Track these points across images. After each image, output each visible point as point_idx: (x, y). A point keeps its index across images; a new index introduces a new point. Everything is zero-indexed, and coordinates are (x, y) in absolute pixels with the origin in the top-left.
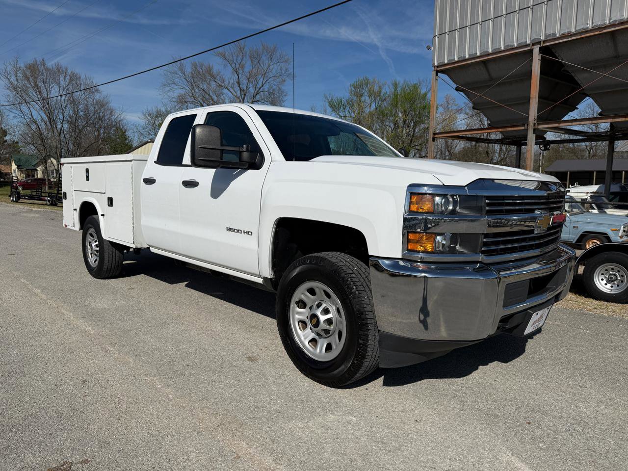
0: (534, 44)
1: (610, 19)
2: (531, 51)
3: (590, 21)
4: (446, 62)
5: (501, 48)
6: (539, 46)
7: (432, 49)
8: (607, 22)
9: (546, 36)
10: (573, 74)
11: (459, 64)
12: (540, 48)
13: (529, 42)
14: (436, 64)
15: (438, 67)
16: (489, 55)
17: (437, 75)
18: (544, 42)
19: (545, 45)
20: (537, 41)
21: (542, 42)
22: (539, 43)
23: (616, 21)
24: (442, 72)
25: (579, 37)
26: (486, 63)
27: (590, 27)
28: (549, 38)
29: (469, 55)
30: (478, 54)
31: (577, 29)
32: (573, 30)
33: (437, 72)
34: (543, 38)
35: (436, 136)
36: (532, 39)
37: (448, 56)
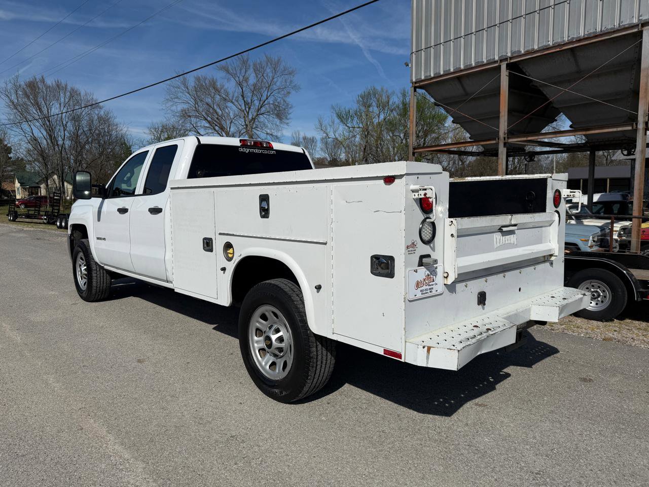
0: (501, 61)
1: (569, 37)
2: (499, 68)
3: (550, 39)
4: (423, 78)
5: (472, 64)
6: (506, 62)
7: (410, 65)
8: (566, 39)
9: (512, 53)
10: (541, 89)
11: (434, 80)
12: (507, 65)
13: (497, 58)
14: (414, 80)
15: (416, 83)
16: (462, 71)
17: (415, 91)
18: (511, 58)
19: (512, 61)
20: (505, 58)
21: (509, 59)
22: (506, 59)
23: (573, 38)
24: (421, 87)
25: (542, 54)
26: (460, 78)
27: (551, 44)
28: (514, 55)
29: (444, 71)
30: (452, 70)
31: (540, 46)
32: (536, 47)
33: (415, 88)
34: (509, 55)
35: (416, 151)
36: (500, 56)
37: (425, 72)
